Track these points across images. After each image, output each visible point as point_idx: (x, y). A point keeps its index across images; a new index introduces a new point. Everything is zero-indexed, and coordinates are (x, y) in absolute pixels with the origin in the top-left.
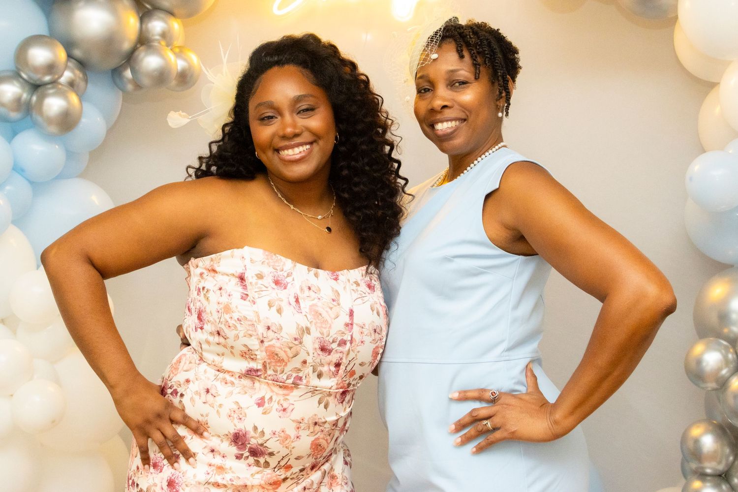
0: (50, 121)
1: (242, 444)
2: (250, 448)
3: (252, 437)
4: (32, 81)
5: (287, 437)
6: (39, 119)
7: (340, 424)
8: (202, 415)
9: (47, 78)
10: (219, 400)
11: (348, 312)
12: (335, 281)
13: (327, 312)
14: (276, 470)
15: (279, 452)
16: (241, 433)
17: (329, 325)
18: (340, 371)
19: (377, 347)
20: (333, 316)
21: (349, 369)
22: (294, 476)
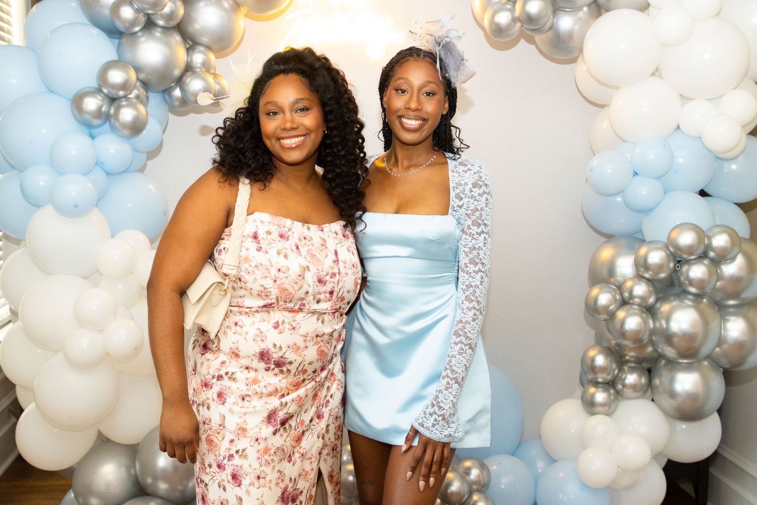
0: (124, 126)
1: (268, 359)
2: (274, 361)
3: (274, 352)
4: (110, 95)
5: (298, 348)
6: (117, 124)
7: (336, 335)
8: (233, 343)
9: (121, 93)
10: (245, 329)
11: (334, 252)
12: (321, 232)
13: (319, 254)
14: (296, 374)
15: (295, 360)
16: (264, 351)
17: (322, 263)
18: (333, 297)
19: (356, 278)
20: (324, 256)
21: (339, 295)
22: (310, 377)
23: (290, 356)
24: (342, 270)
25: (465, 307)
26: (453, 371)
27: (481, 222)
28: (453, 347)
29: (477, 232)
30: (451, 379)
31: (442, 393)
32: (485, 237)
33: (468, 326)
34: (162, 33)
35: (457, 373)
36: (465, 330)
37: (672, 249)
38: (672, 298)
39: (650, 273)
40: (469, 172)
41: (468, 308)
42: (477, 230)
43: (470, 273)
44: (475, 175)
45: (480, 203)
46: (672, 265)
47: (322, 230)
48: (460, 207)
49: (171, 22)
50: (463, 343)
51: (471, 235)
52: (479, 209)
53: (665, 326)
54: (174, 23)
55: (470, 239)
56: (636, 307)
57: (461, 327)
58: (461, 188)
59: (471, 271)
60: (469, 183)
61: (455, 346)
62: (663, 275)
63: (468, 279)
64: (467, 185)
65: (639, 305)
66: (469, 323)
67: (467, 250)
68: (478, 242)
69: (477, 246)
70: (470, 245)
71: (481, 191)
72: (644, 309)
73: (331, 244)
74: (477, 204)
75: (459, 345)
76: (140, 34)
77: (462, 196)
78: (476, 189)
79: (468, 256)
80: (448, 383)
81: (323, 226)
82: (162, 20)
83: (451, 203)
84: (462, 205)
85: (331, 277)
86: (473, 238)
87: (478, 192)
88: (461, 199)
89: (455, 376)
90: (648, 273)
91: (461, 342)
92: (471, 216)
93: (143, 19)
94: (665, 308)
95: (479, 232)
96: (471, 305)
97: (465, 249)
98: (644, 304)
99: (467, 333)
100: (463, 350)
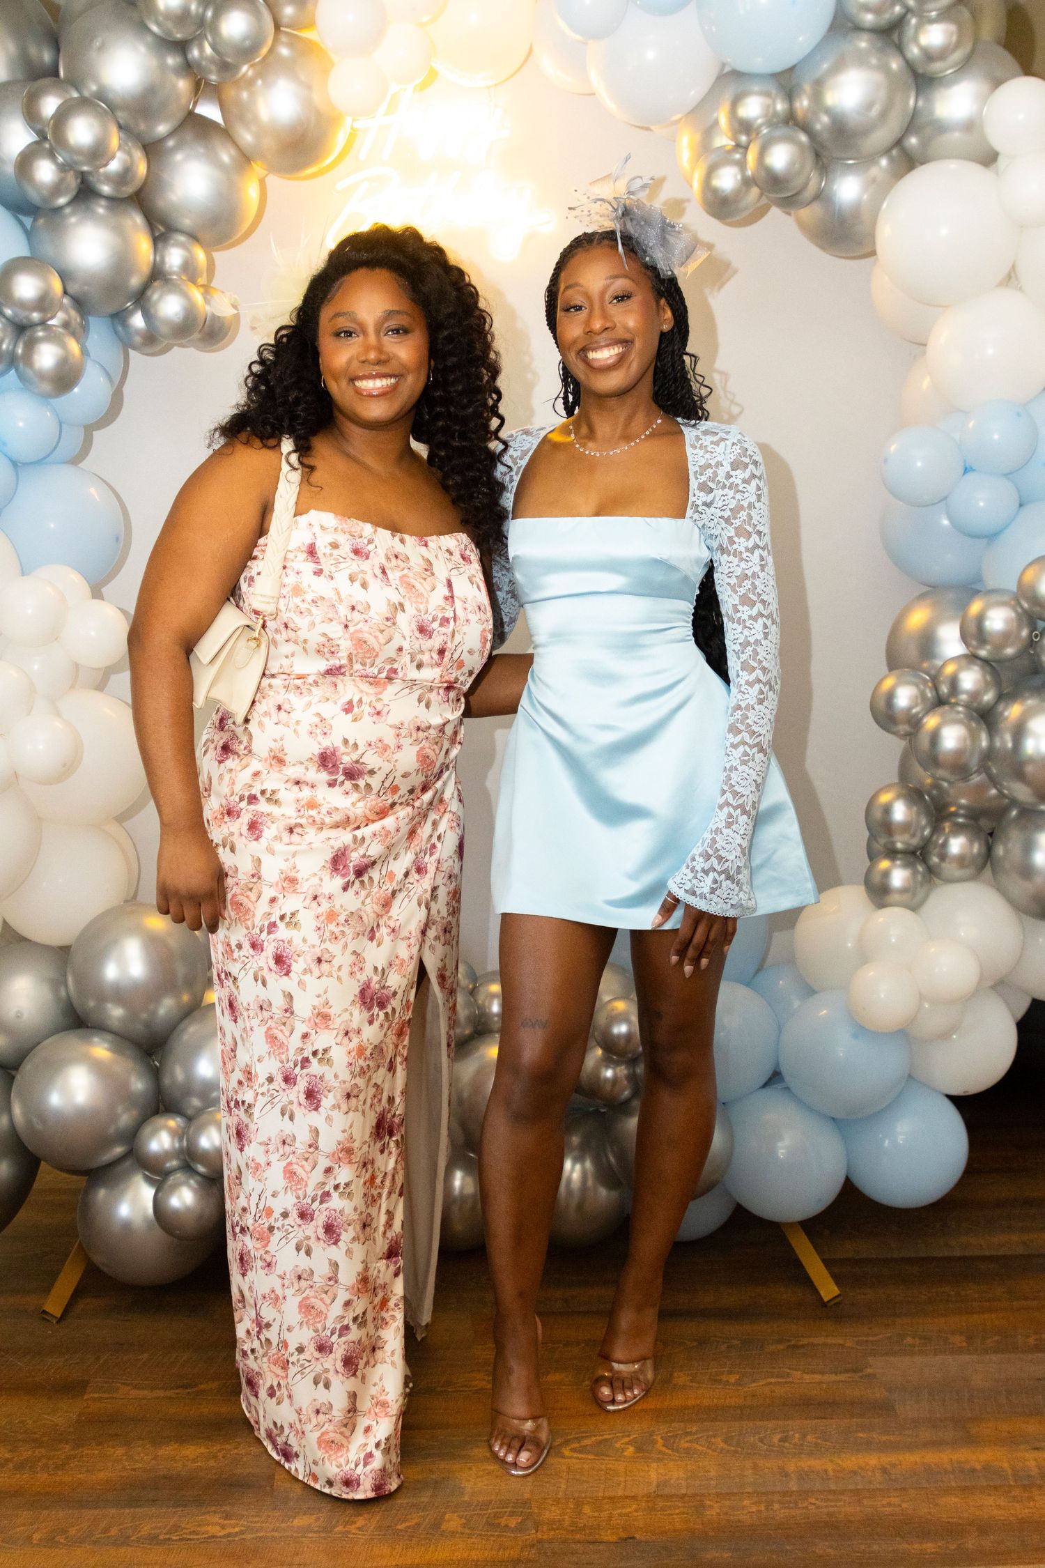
1: (334, 766)
2: (344, 769)
3: (344, 753)
5: (386, 747)
7: (449, 730)
8: (275, 740)
10: (295, 716)
11: (445, 582)
12: (425, 548)
13: (420, 583)
14: (381, 794)
15: (380, 768)
16: (328, 751)
17: (425, 600)
18: (445, 659)
19: (484, 630)
20: (429, 588)
21: (455, 657)
22: (403, 800)
23: (371, 760)
24: (460, 612)
25: (743, 682)
26: (735, 794)
27: (750, 529)
28: (730, 753)
29: (746, 548)
30: (733, 807)
31: (721, 833)
32: (761, 556)
33: (751, 714)
34: (108, 208)
35: (743, 796)
36: (747, 721)
37: (1026, 605)
38: (1027, 695)
39: (988, 647)
40: (722, 444)
41: (747, 683)
42: (745, 545)
43: (744, 621)
44: (735, 446)
45: (746, 495)
46: (1025, 633)
47: (426, 545)
48: (708, 505)
49: (124, 189)
50: (747, 743)
51: (736, 553)
52: (746, 505)
53: (1010, 745)
54: (129, 190)
55: (736, 561)
56: (960, 709)
57: (740, 717)
58: (709, 472)
59: (745, 617)
60: (724, 463)
61: (733, 750)
62: (1009, 651)
63: (741, 633)
64: (722, 465)
65: (967, 706)
66: (753, 709)
67: (733, 581)
68: (750, 564)
69: (749, 573)
70: (738, 572)
71: (747, 474)
72: (975, 714)
73: (442, 570)
74: (741, 498)
75: (741, 749)
76: (68, 210)
77: (712, 485)
78: (739, 472)
79: (736, 592)
80: (730, 816)
81: (428, 539)
82: (107, 185)
83: (691, 499)
84: (712, 502)
85: (441, 625)
86: (742, 559)
87: (742, 477)
88: (711, 490)
89: (741, 801)
90: (985, 649)
91: (744, 743)
92: (732, 521)
93: (72, 182)
94: (1014, 711)
95: (750, 547)
96: (752, 677)
97: (729, 580)
98: (975, 705)
99: (750, 726)
100: (749, 755)
